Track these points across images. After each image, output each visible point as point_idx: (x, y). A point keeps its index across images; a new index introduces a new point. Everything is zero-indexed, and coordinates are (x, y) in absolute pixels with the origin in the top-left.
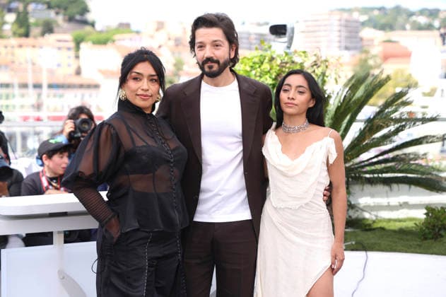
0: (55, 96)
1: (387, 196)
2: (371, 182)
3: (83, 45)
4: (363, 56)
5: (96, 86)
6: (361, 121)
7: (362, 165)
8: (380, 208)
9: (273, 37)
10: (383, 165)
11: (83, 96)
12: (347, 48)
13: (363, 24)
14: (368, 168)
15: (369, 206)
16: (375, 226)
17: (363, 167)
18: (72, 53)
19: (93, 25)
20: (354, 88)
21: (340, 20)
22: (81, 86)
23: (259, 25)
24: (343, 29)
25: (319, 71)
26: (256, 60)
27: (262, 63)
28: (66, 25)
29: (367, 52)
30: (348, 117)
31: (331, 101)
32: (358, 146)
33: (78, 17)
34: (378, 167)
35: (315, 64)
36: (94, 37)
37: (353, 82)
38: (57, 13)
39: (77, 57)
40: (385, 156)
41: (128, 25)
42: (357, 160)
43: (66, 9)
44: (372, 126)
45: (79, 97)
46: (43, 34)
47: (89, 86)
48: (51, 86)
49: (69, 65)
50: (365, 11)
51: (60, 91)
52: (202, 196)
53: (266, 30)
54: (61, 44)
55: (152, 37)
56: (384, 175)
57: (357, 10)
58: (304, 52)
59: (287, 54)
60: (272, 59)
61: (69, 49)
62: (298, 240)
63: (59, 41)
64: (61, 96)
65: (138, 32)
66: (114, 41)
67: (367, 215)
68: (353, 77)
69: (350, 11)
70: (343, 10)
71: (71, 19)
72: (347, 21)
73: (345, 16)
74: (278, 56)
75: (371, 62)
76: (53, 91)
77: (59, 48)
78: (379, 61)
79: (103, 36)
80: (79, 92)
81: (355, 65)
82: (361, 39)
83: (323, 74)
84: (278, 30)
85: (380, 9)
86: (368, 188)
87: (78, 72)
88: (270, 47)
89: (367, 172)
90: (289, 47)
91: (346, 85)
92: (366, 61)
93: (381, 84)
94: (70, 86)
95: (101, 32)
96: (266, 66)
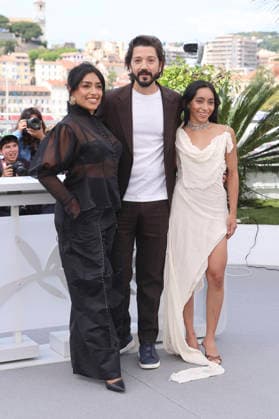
0: (15, 101)
1: (275, 182)
2: (263, 170)
3: (37, 61)
4: (260, 71)
5: (47, 94)
6: (255, 122)
7: (256, 156)
8: (269, 190)
9: (187, 54)
10: (272, 157)
11: (37, 101)
12: (246, 65)
13: (259, 45)
14: (260, 159)
15: (261, 189)
16: (265, 204)
17: (256, 158)
18: (28, 68)
19: (45, 45)
20: (250, 95)
21: (241, 42)
22: (35, 93)
23: (177, 45)
24: (243, 49)
25: (223, 81)
26: (173, 72)
27: (178, 75)
28: (24, 45)
29: (262, 68)
30: (246, 118)
31: (233, 105)
32: (253, 142)
33: (33, 39)
34: (268, 158)
35: (220, 76)
36: (46, 54)
37: (249, 90)
38: (17, 36)
39: (32, 70)
40: (274, 150)
41: (72, 45)
42: (251, 153)
43: (24, 33)
44: (264, 125)
45: (34, 102)
46: (6, 53)
47: (41, 94)
48: (11, 94)
49: (26, 77)
50: (261, 35)
51: (19, 98)
52: (132, 181)
53: (181, 49)
54: (19, 60)
55: (91, 55)
56: (273, 165)
57: (254, 34)
58: (211, 66)
59: (197, 68)
60: (186, 71)
61: (26, 64)
62: (203, 214)
63: (18, 58)
64: (21, 101)
65: (80, 51)
66: (61, 58)
67: (259, 196)
68: (249, 87)
69: (248, 35)
70: (243, 34)
71: (28, 41)
72: (246, 43)
73: (245, 38)
74: (191, 69)
75: (265, 76)
76: (13, 98)
77: (18, 64)
78: (271, 75)
79: (53, 54)
80: (34, 98)
81: (251, 79)
82: (258, 58)
83: (226, 84)
84: (191, 48)
85: (273, 34)
86: (260, 175)
87: (33, 82)
88: (184, 62)
89: (260, 163)
90: (199, 62)
91: (244, 93)
92: (261, 74)
93: (271, 93)
94: (26, 94)
95: (51, 50)
96: (181, 77)
